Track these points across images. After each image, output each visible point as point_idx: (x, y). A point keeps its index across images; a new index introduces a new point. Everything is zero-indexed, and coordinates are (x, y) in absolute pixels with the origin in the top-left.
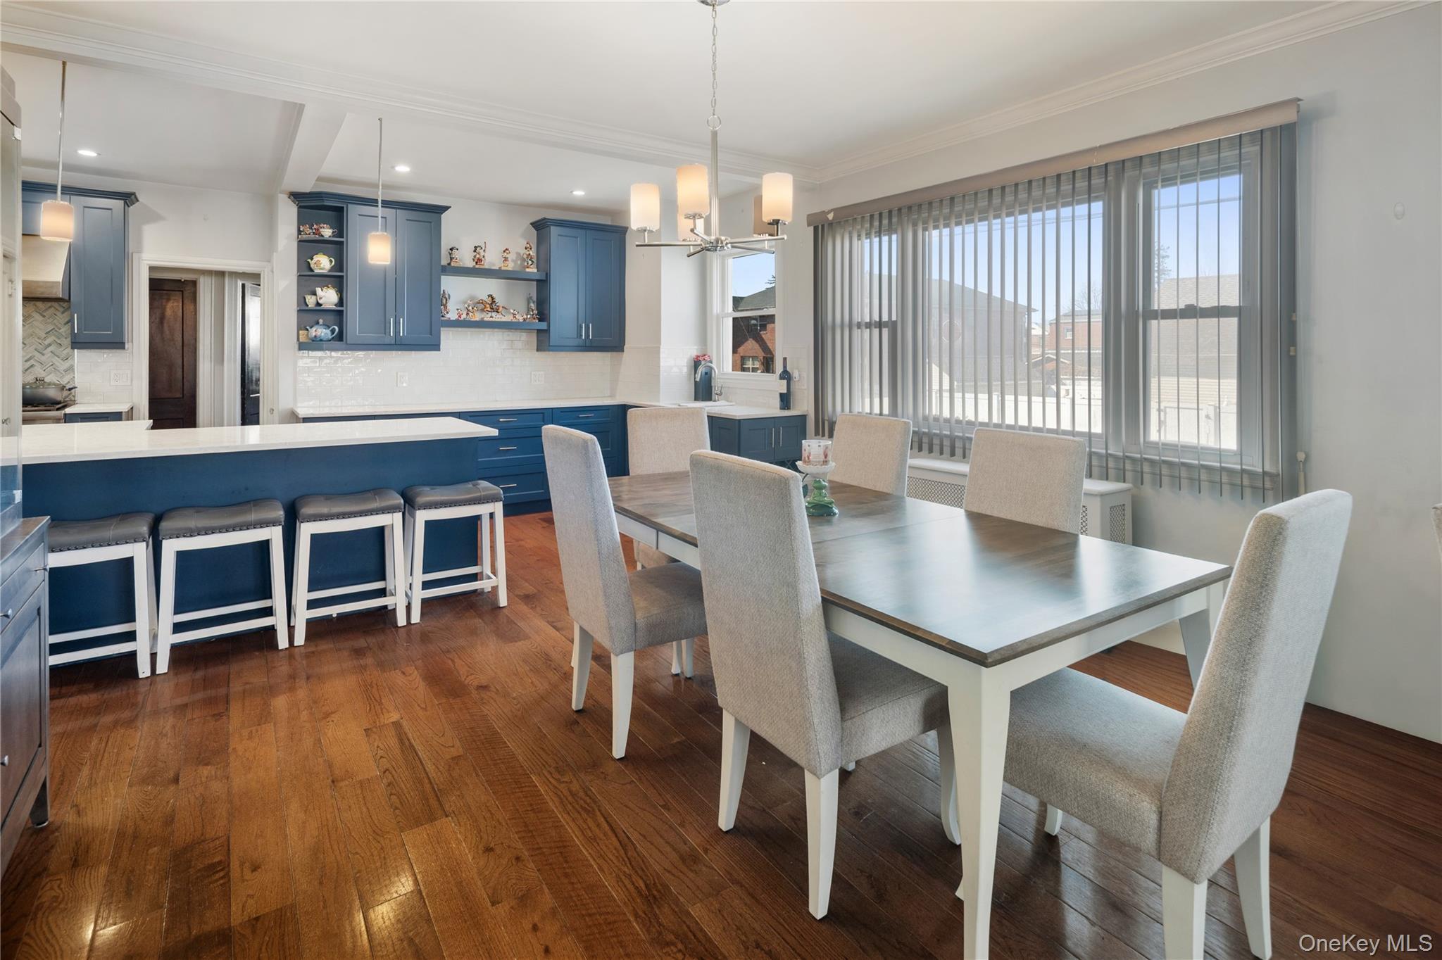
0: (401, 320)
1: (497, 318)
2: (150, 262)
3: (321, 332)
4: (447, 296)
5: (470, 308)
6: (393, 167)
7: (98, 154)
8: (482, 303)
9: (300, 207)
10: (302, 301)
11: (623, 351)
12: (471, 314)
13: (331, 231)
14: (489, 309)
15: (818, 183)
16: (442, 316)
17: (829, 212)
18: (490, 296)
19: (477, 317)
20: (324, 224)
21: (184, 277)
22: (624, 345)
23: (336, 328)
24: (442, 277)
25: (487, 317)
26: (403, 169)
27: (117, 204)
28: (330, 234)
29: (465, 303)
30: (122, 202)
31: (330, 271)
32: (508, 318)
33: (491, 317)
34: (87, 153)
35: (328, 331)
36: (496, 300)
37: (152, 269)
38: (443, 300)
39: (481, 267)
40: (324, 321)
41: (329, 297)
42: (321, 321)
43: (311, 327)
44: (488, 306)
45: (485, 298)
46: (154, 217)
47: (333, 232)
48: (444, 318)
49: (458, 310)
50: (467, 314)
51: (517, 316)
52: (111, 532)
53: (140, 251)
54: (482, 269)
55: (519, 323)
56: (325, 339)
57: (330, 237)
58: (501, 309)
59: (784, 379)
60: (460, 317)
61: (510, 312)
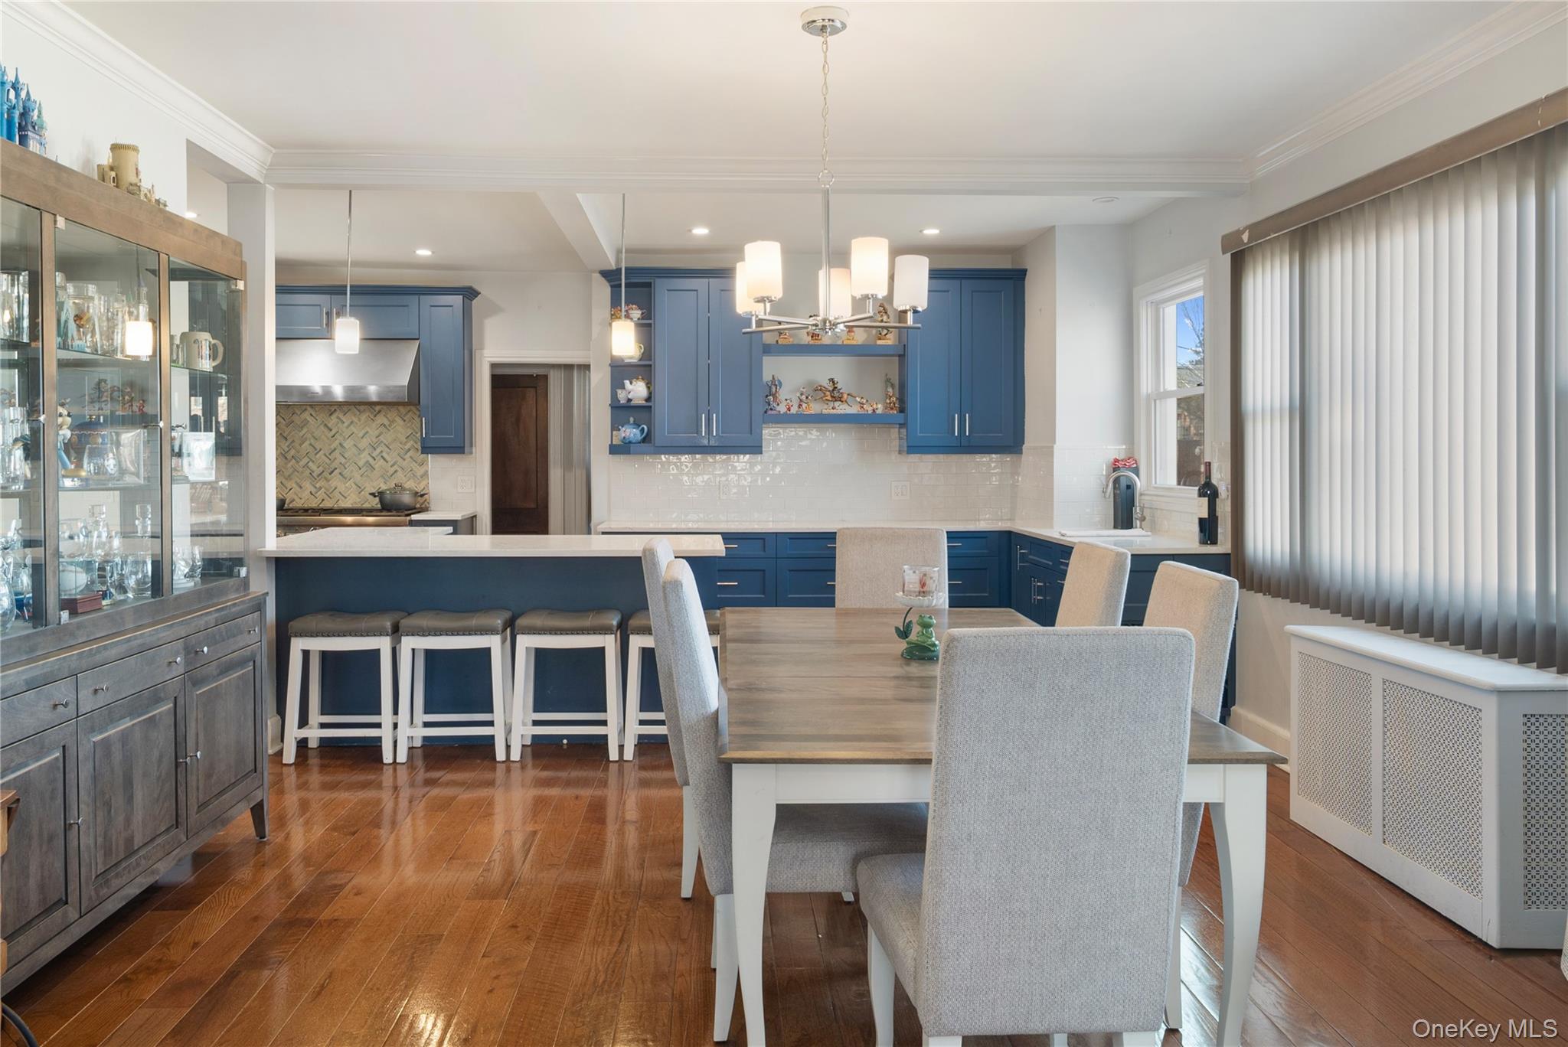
0: (714, 415)
1: (842, 409)
2: (490, 359)
3: (631, 432)
4: (777, 383)
5: (804, 397)
6: (690, 231)
7: (433, 253)
8: (820, 390)
9: (612, 286)
10: (614, 396)
11: (1021, 453)
12: (804, 405)
13: (640, 312)
14: (829, 398)
15: (1247, 182)
16: (771, 409)
17: (1243, 232)
18: (832, 380)
19: (815, 408)
20: (633, 304)
21: (534, 372)
22: (1023, 443)
23: (645, 427)
24: (764, 358)
25: (827, 410)
26: (701, 231)
27: (457, 300)
28: (639, 316)
29: (798, 390)
30: (461, 297)
31: (640, 360)
32: (854, 410)
33: (833, 408)
34: (424, 253)
35: (636, 431)
36: (839, 386)
37: (493, 366)
38: (772, 389)
39: (818, 342)
40: (635, 419)
41: (637, 390)
42: (632, 420)
43: (622, 427)
44: (828, 393)
45: (825, 383)
46: (494, 310)
47: (642, 314)
48: (773, 412)
49: (786, 400)
50: (800, 406)
51: (865, 406)
52: (363, 624)
53: (482, 349)
54: (818, 345)
55: (867, 415)
56: (634, 441)
57: (639, 319)
58: (845, 396)
59: (1204, 496)
60: (789, 409)
61: (856, 401)
